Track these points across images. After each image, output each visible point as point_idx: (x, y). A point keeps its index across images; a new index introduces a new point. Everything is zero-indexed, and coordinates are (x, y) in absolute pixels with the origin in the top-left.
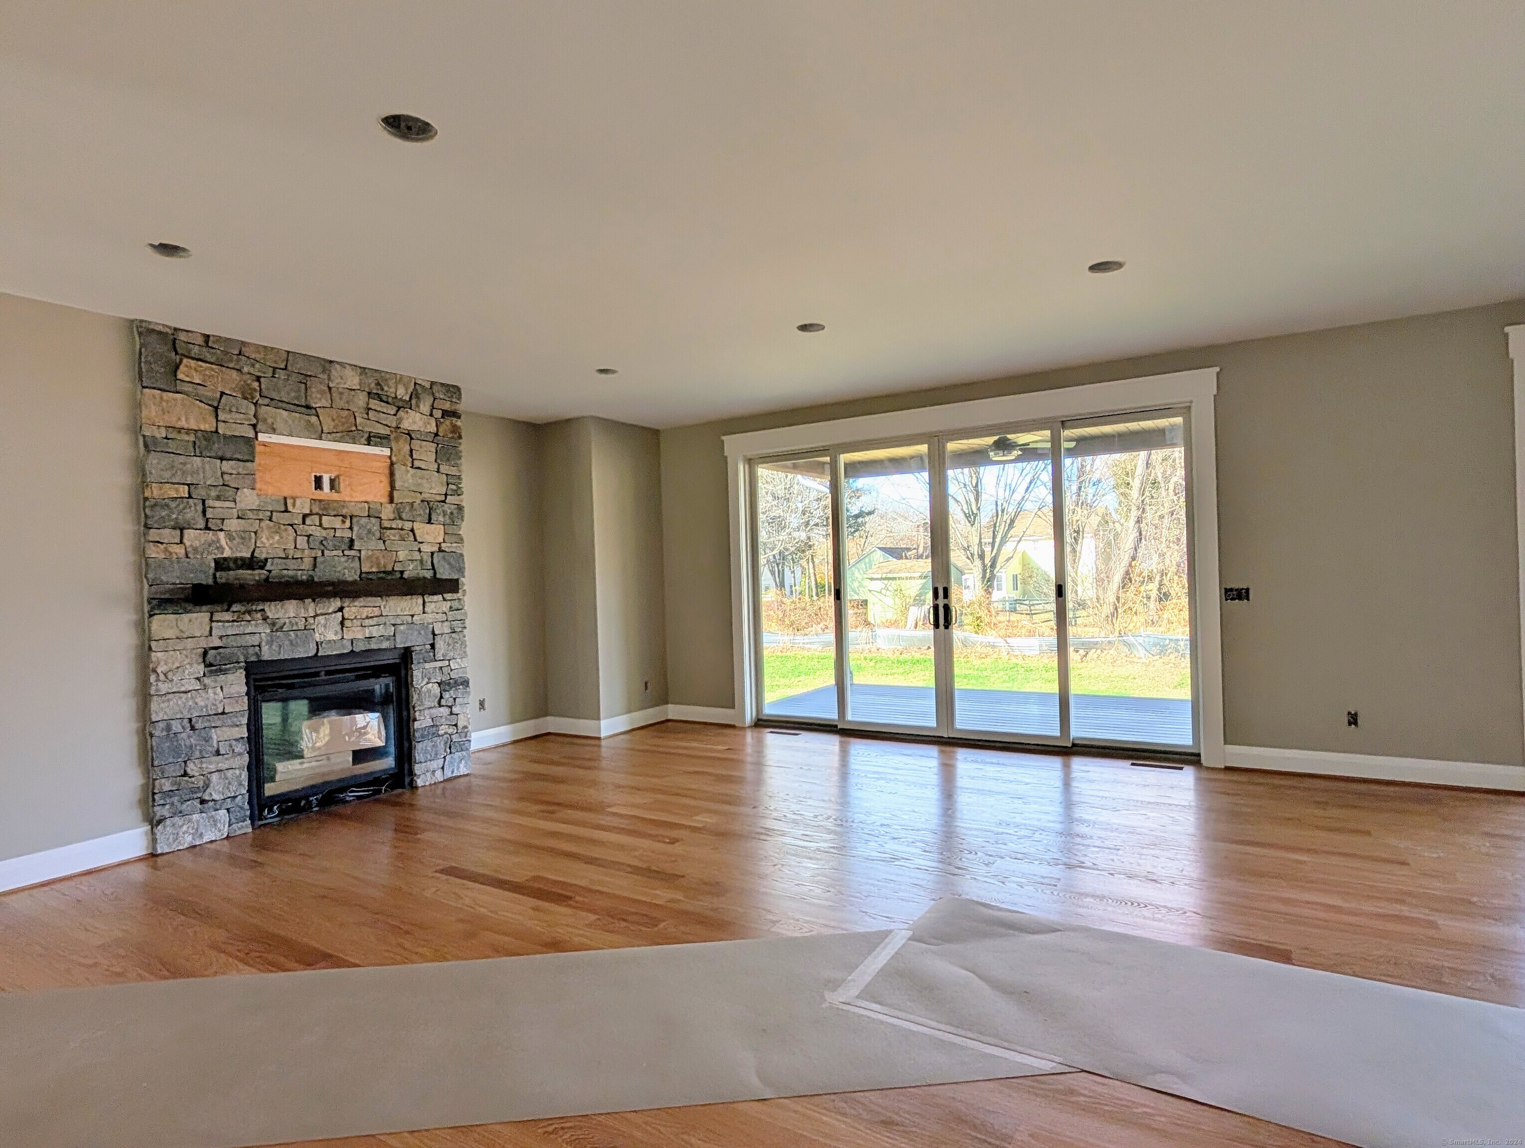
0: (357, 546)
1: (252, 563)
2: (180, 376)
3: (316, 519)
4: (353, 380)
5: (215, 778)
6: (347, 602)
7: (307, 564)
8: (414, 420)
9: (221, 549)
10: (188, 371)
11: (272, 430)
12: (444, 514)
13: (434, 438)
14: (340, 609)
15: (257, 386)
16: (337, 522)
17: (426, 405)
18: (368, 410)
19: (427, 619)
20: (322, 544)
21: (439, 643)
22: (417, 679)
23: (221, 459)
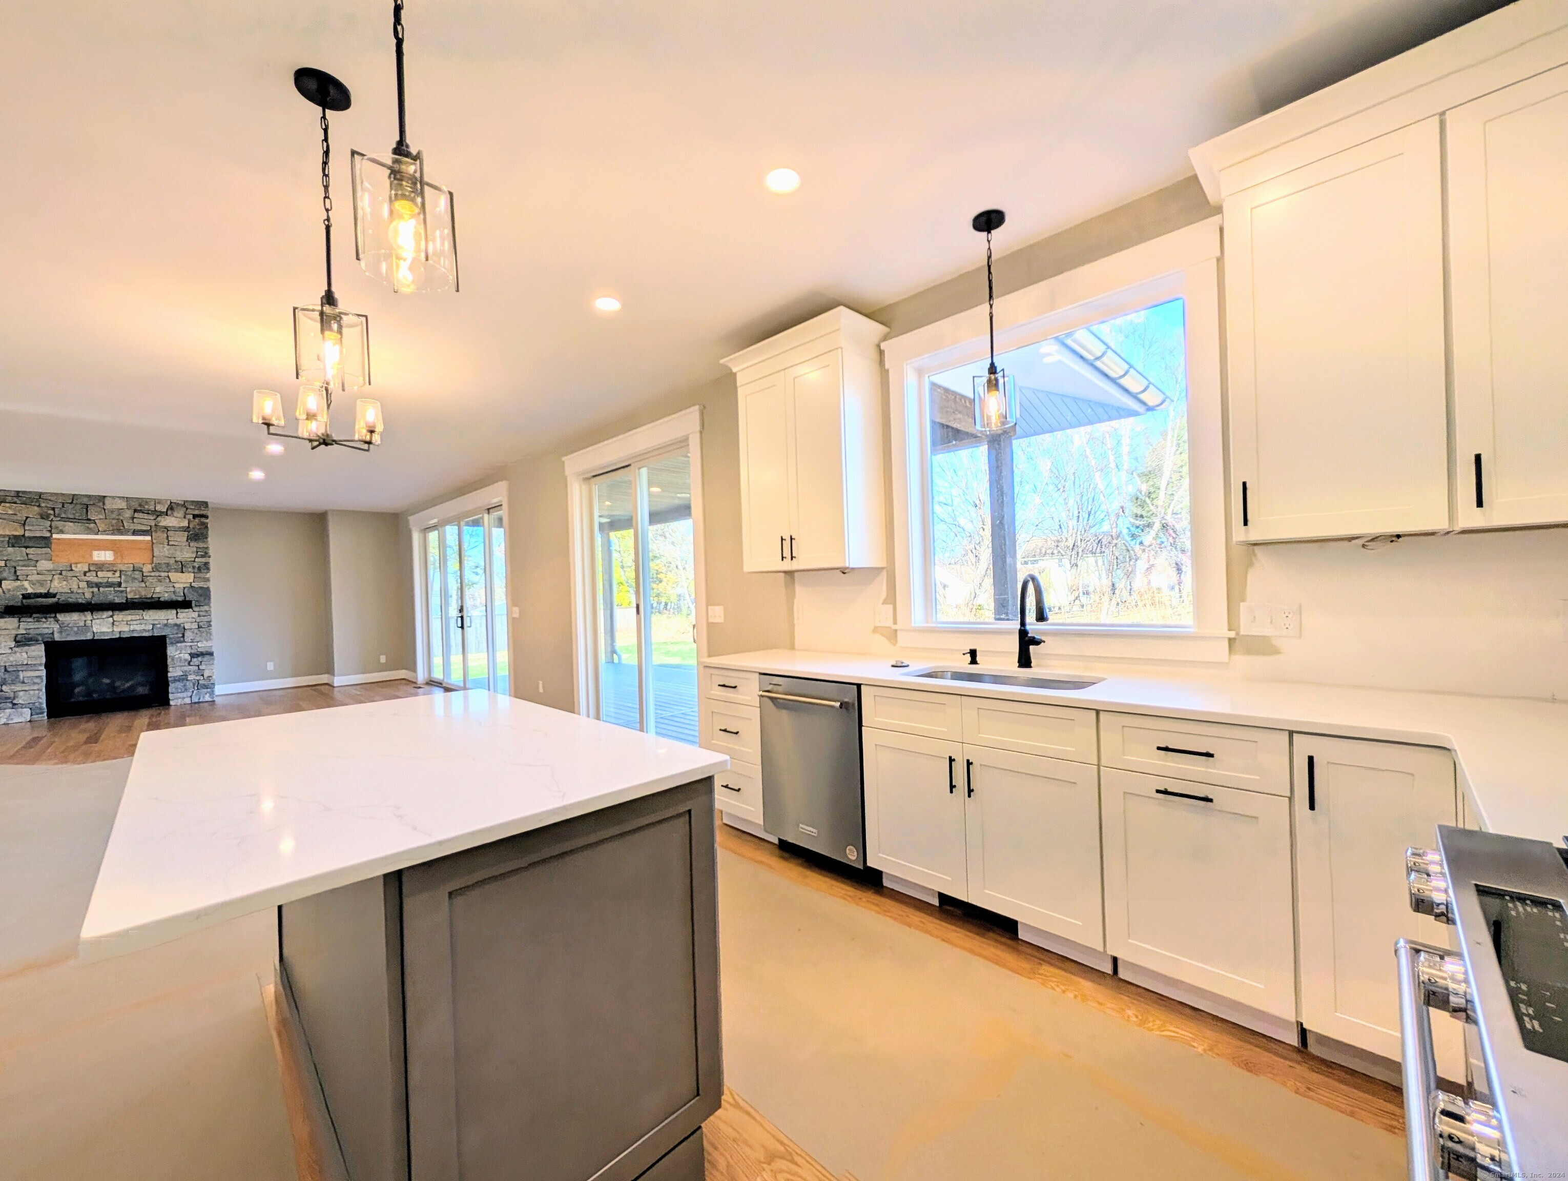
0: (123, 585)
1: (48, 595)
3: (92, 573)
4: (121, 504)
5: (21, 694)
6: (117, 612)
7: (88, 595)
8: (170, 522)
9: (26, 589)
10: (5, 509)
11: (62, 532)
12: (194, 567)
13: (187, 529)
14: (112, 616)
15: (52, 512)
16: (110, 574)
17: (180, 513)
18: (133, 518)
19: (178, 622)
20: (98, 585)
21: (188, 634)
22: (171, 651)
23: (26, 547)
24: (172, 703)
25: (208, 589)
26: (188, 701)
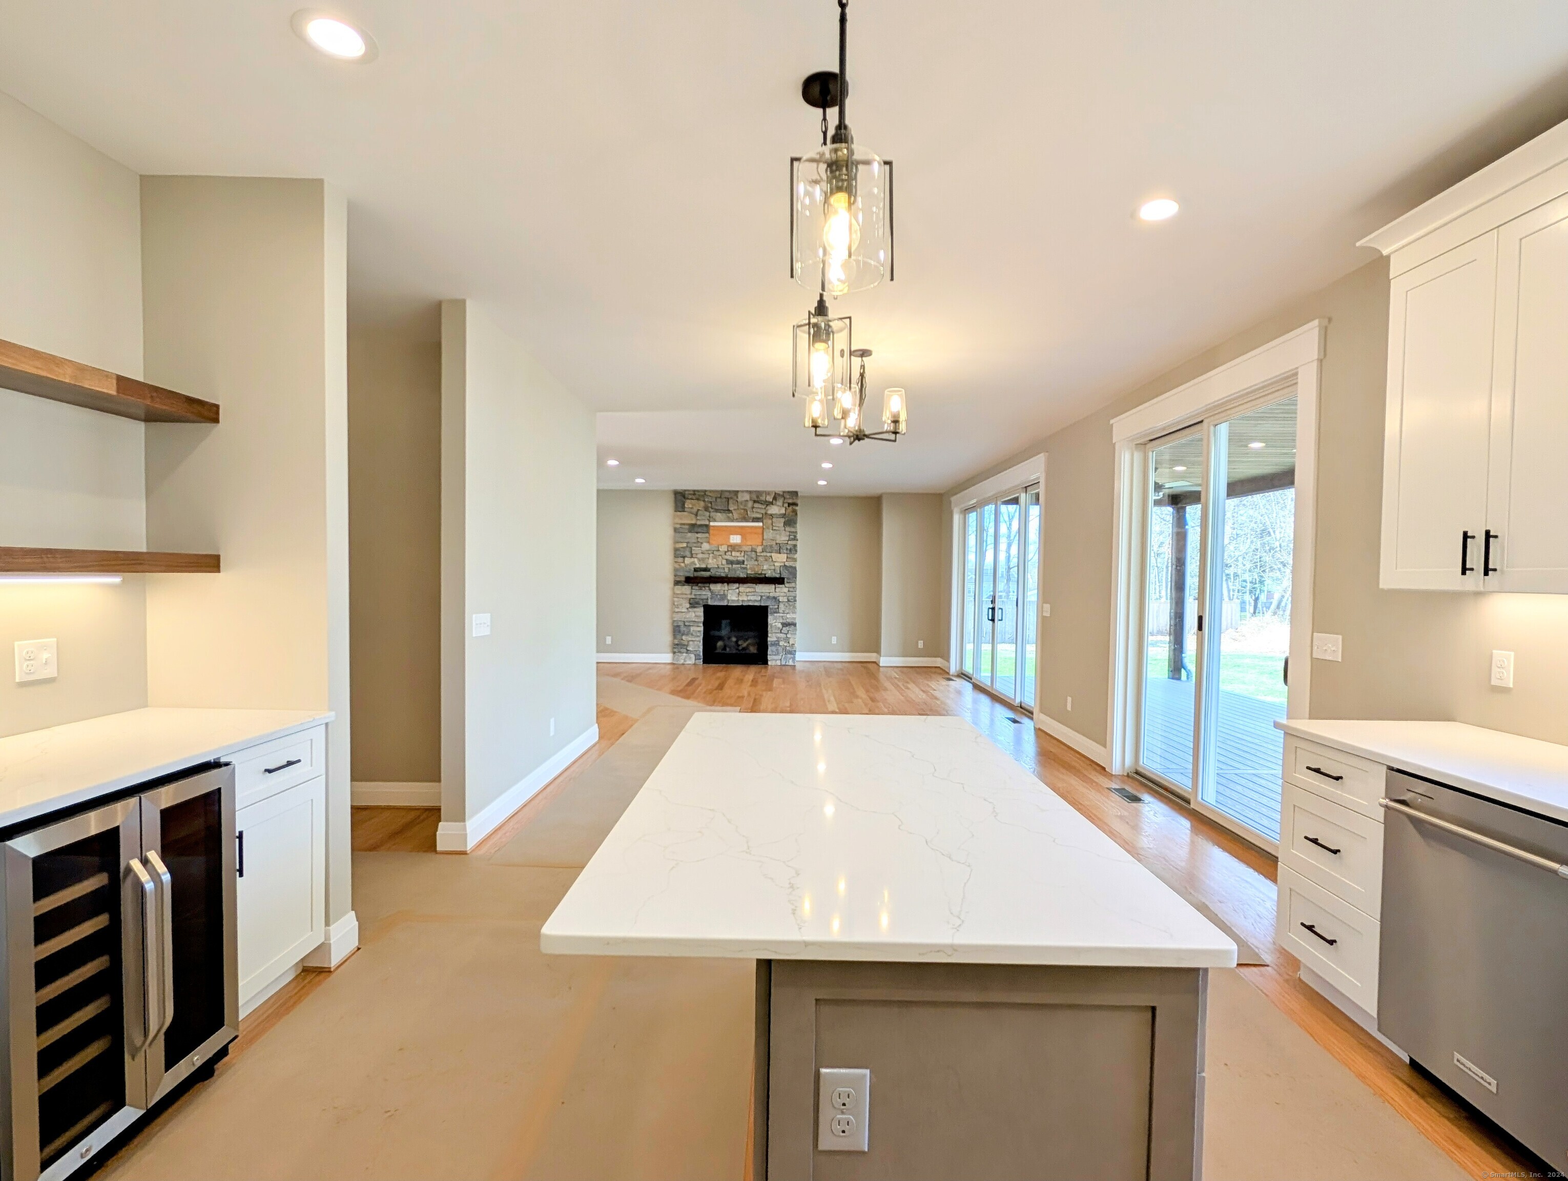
0: (745, 563)
1: (706, 570)
2: (686, 506)
3: (729, 553)
4: (747, 497)
5: (691, 643)
6: (741, 585)
7: (726, 570)
8: (774, 510)
9: (695, 564)
10: (688, 504)
11: (715, 521)
12: (787, 549)
13: (783, 516)
14: (738, 588)
15: (710, 505)
16: (738, 554)
17: (780, 502)
18: (753, 508)
19: (776, 595)
20: (732, 563)
21: (781, 606)
22: (771, 619)
23: (697, 533)
24: (769, 663)
25: (795, 568)
26: (778, 663)
